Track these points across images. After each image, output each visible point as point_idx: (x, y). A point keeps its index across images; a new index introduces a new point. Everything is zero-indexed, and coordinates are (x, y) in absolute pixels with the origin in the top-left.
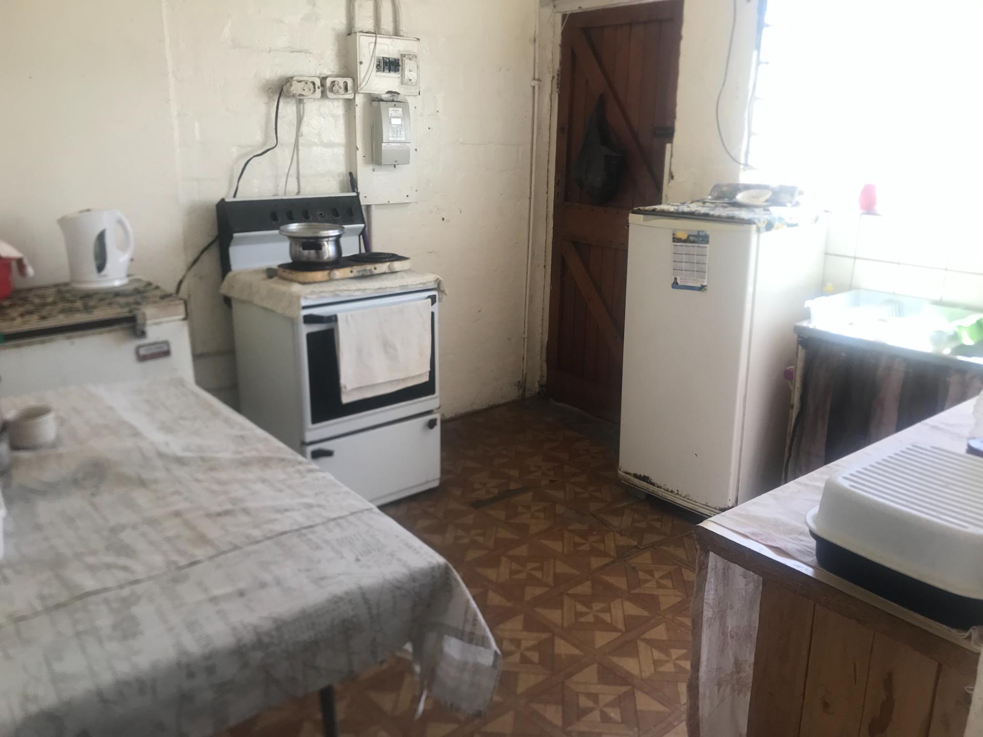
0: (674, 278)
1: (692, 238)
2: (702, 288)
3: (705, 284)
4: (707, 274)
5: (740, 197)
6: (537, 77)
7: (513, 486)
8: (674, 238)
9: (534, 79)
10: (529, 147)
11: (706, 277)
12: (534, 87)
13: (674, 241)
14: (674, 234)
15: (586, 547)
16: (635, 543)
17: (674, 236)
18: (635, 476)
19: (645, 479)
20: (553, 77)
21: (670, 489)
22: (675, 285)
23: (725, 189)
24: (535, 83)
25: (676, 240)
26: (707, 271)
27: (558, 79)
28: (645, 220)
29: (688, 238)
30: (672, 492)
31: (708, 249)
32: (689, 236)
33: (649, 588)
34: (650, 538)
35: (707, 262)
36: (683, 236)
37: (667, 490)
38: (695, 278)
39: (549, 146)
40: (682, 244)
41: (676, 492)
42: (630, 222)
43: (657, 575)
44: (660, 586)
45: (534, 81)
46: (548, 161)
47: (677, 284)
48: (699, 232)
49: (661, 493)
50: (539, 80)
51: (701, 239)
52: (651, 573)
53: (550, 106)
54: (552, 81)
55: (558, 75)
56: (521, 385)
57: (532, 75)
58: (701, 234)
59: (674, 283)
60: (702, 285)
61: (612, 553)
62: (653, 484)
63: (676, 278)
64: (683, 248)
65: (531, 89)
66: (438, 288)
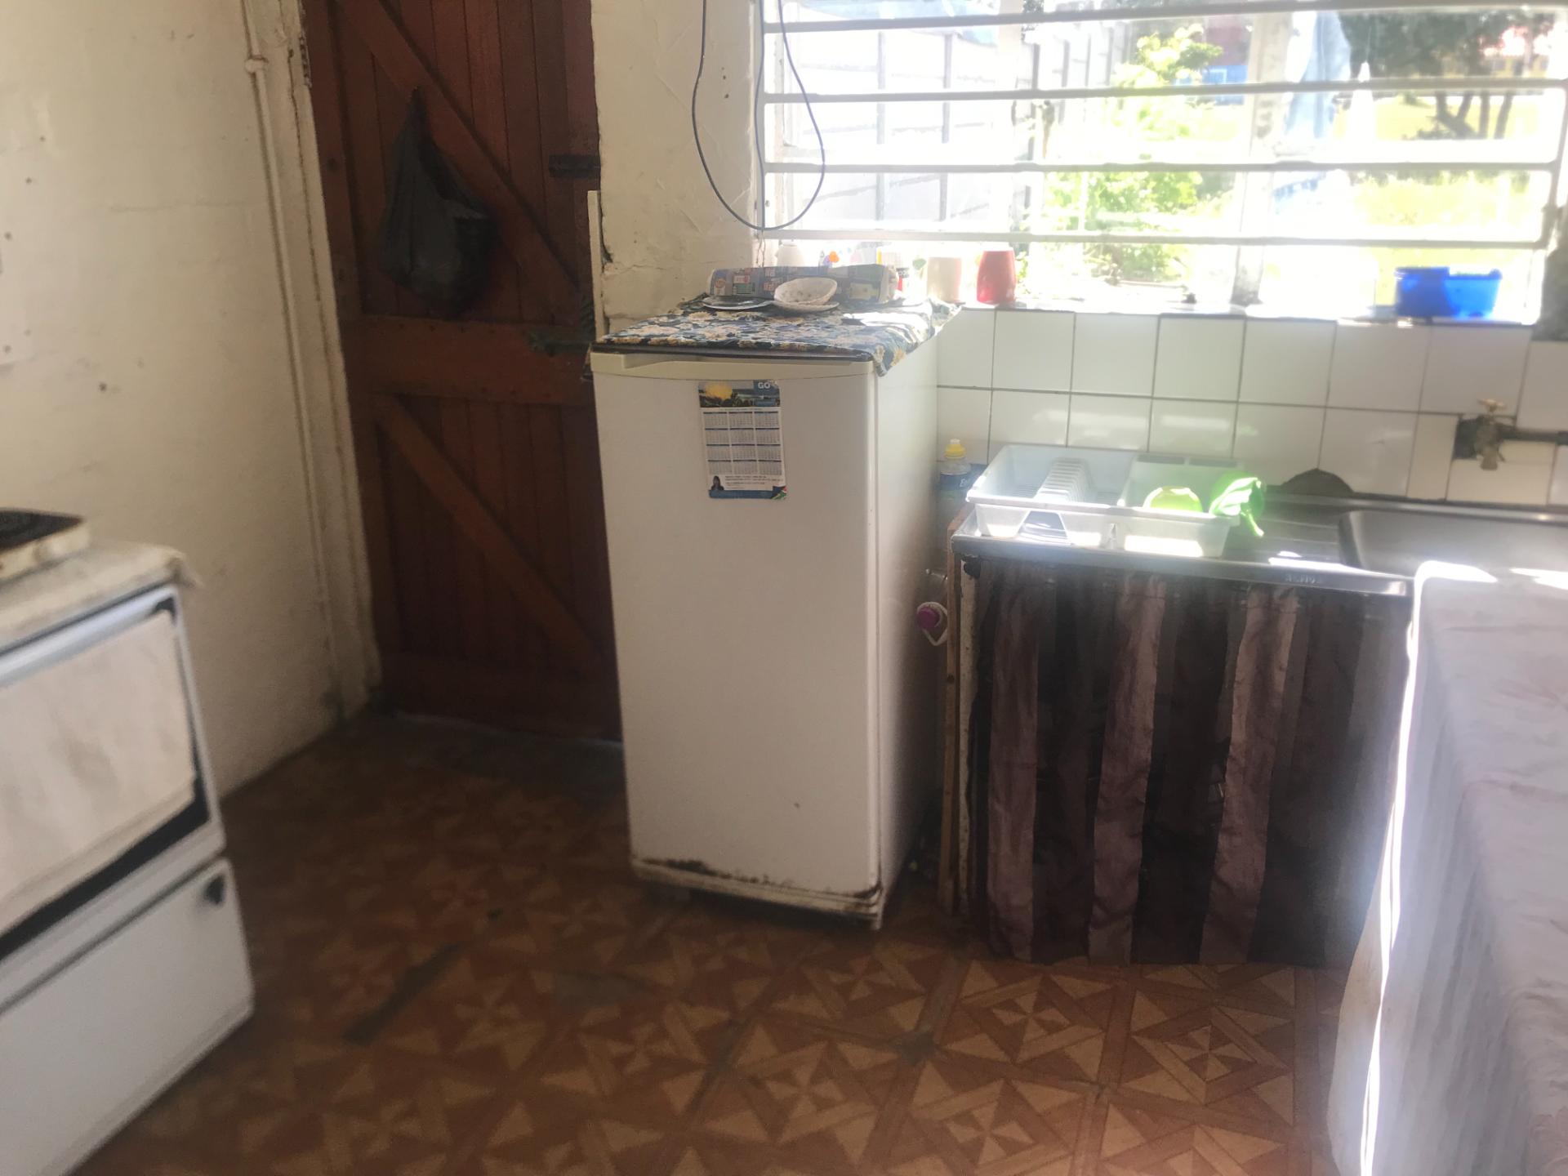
0: (712, 477)
1: (742, 397)
2: (776, 492)
3: (781, 484)
4: (783, 464)
5: (781, 295)
6: (256, 52)
7: (420, 954)
8: (702, 398)
9: (251, 57)
10: (265, 205)
11: (783, 470)
12: (253, 75)
13: (703, 405)
14: (701, 391)
15: (640, 1063)
16: (725, 1015)
17: (703, 395)
18: (672, 864)
19: (695, 866)
20: (291, 53)
21: (750, 876)
22: (717, 491)
23: (739, 279)
24: (253, 65)
25: (706, 401)
26: (782, 460)
27: (303, 57)
28: (630, 365)
29: (733, 396)
30: (754, 881)
31: (780, 414)
32: (735, 392)
33: (805, 1119)
34: (749, 991)
35: (781, 442)
36: (724, 393)
37: (743, 880)
38: (758, 475)
39: (307, 201)
40: (723, 409)
41: (761, 879)
42: (593, 369)
43: (803, 1075)
44: (823, 1104)
45: (251, 61)
46: (310, 232)
47: (721, 488)
48: (756, 382)
49: (731, 887)
50: (263, 59)
51: (762, 397)
52: (786, 1077)
53: (293, 114)
54: (289, 62)
55: (302, 47)
56: (332, 699)
57: (245, 51)
58: (761, 386)
59: (713, 488)
60: (774, 487)
61: (696, 1056)
62: (712, 873)
63: (717, 478)
64: (725, 417)
65: (248, 80)
66: (175, 577)
